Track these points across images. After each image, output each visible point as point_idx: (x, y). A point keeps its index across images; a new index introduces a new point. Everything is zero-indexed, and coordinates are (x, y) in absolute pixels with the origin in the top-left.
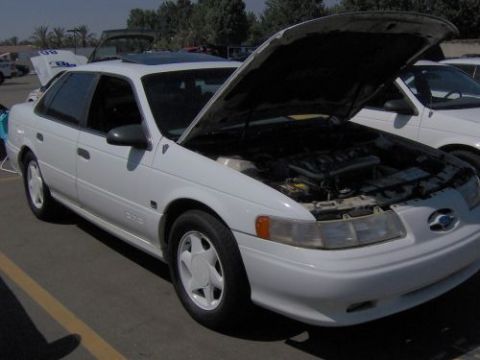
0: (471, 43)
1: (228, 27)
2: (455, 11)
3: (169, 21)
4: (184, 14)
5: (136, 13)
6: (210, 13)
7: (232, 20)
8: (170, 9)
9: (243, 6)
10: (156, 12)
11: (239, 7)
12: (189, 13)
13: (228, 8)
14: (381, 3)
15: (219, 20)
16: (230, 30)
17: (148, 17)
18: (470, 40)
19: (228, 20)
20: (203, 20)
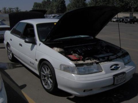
0: (126, 13)
1: (60, 8)
2: (122, 4)
3: (44, 6)
4: (48, 4)
5: (35, 3)
6: (55, 4)
7: (61, 6)
8: (44, 3)
9: (65, 2)
10: (41, 3)
11: (64, 2)
12: (50, 4)
13: (60, 2)
14: (101, 1)
15: (57, 6)
16: (60, 9)
17: (39, 5)
18: (126, 12)
19: (60, 6)
20: (53, 6)
